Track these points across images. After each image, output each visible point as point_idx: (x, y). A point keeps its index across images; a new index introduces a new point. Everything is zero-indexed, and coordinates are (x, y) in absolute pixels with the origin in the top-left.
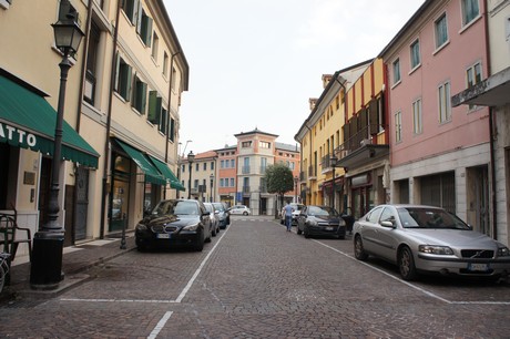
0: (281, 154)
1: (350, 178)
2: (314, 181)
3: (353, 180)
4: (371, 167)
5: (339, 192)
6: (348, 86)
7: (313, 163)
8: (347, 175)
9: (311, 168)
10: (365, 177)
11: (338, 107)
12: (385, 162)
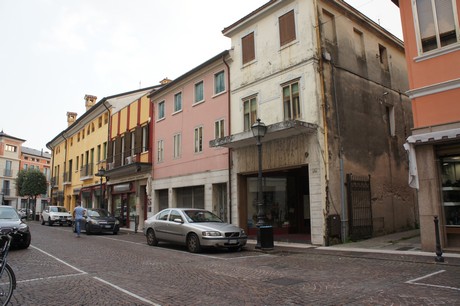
0: (26, 158)
1: (112, 186)
2: (69, 186)
3: (115, 187)
4: (135, 178)
5: (98, 197)
6: (113, 111)
7: (68, 170)
8: (108, 183)
9: (65, 174)
10: (128, 185)
11: (100, 125)
12: (148, 176)
